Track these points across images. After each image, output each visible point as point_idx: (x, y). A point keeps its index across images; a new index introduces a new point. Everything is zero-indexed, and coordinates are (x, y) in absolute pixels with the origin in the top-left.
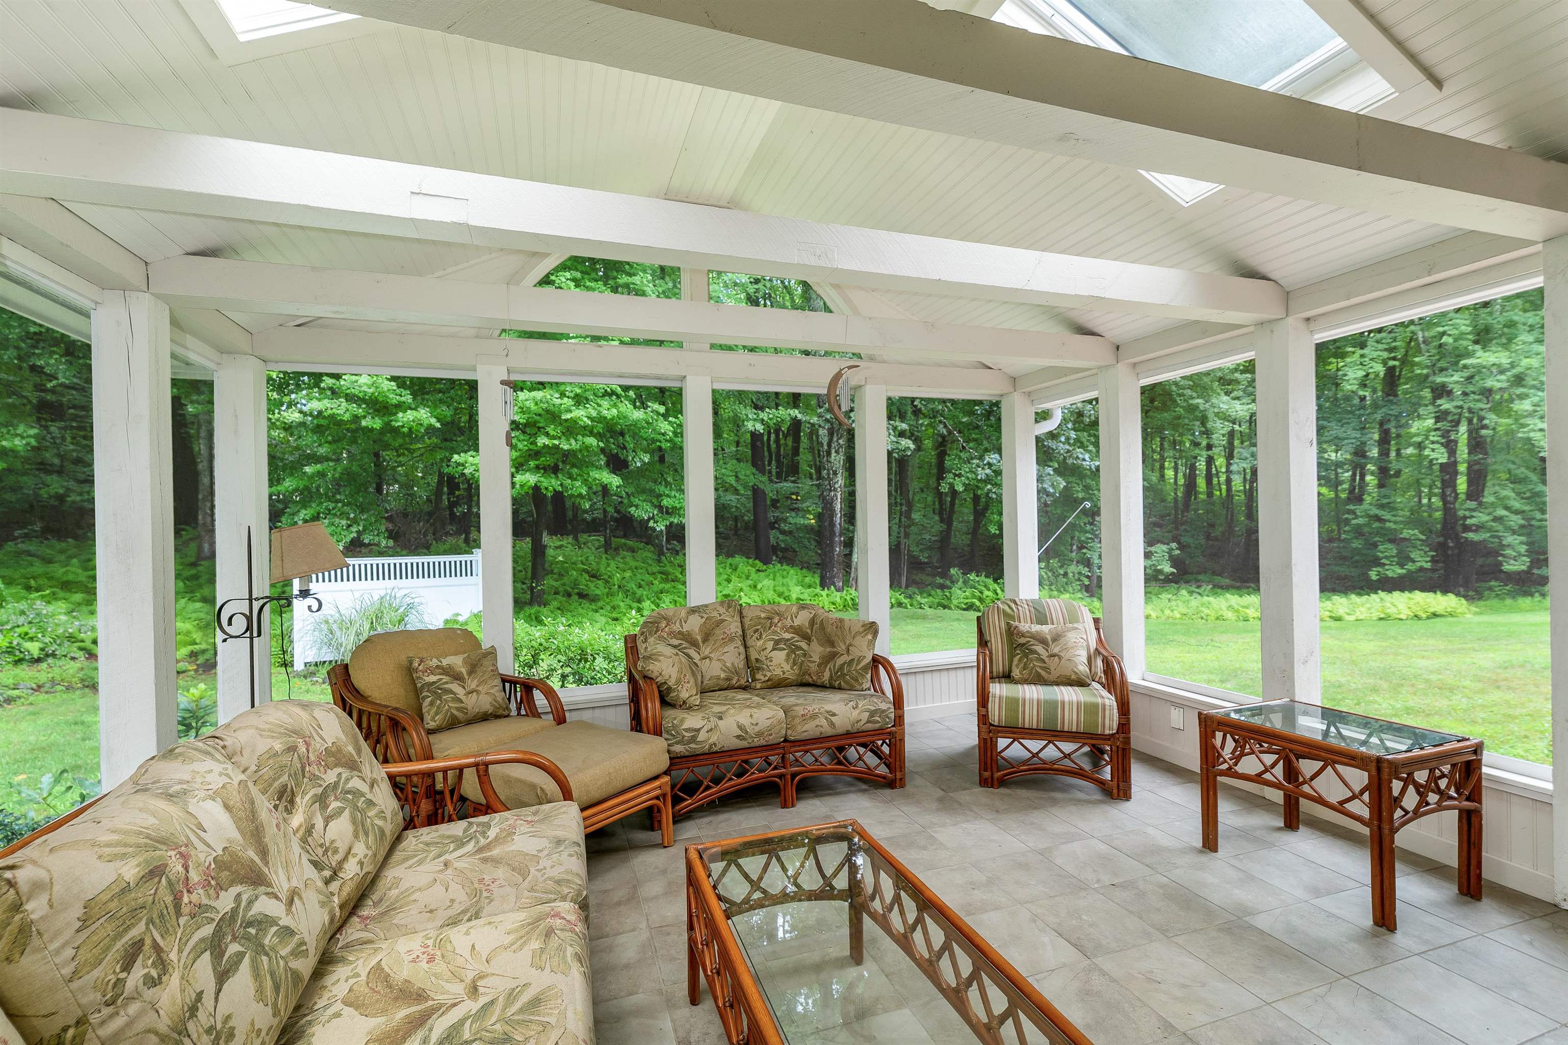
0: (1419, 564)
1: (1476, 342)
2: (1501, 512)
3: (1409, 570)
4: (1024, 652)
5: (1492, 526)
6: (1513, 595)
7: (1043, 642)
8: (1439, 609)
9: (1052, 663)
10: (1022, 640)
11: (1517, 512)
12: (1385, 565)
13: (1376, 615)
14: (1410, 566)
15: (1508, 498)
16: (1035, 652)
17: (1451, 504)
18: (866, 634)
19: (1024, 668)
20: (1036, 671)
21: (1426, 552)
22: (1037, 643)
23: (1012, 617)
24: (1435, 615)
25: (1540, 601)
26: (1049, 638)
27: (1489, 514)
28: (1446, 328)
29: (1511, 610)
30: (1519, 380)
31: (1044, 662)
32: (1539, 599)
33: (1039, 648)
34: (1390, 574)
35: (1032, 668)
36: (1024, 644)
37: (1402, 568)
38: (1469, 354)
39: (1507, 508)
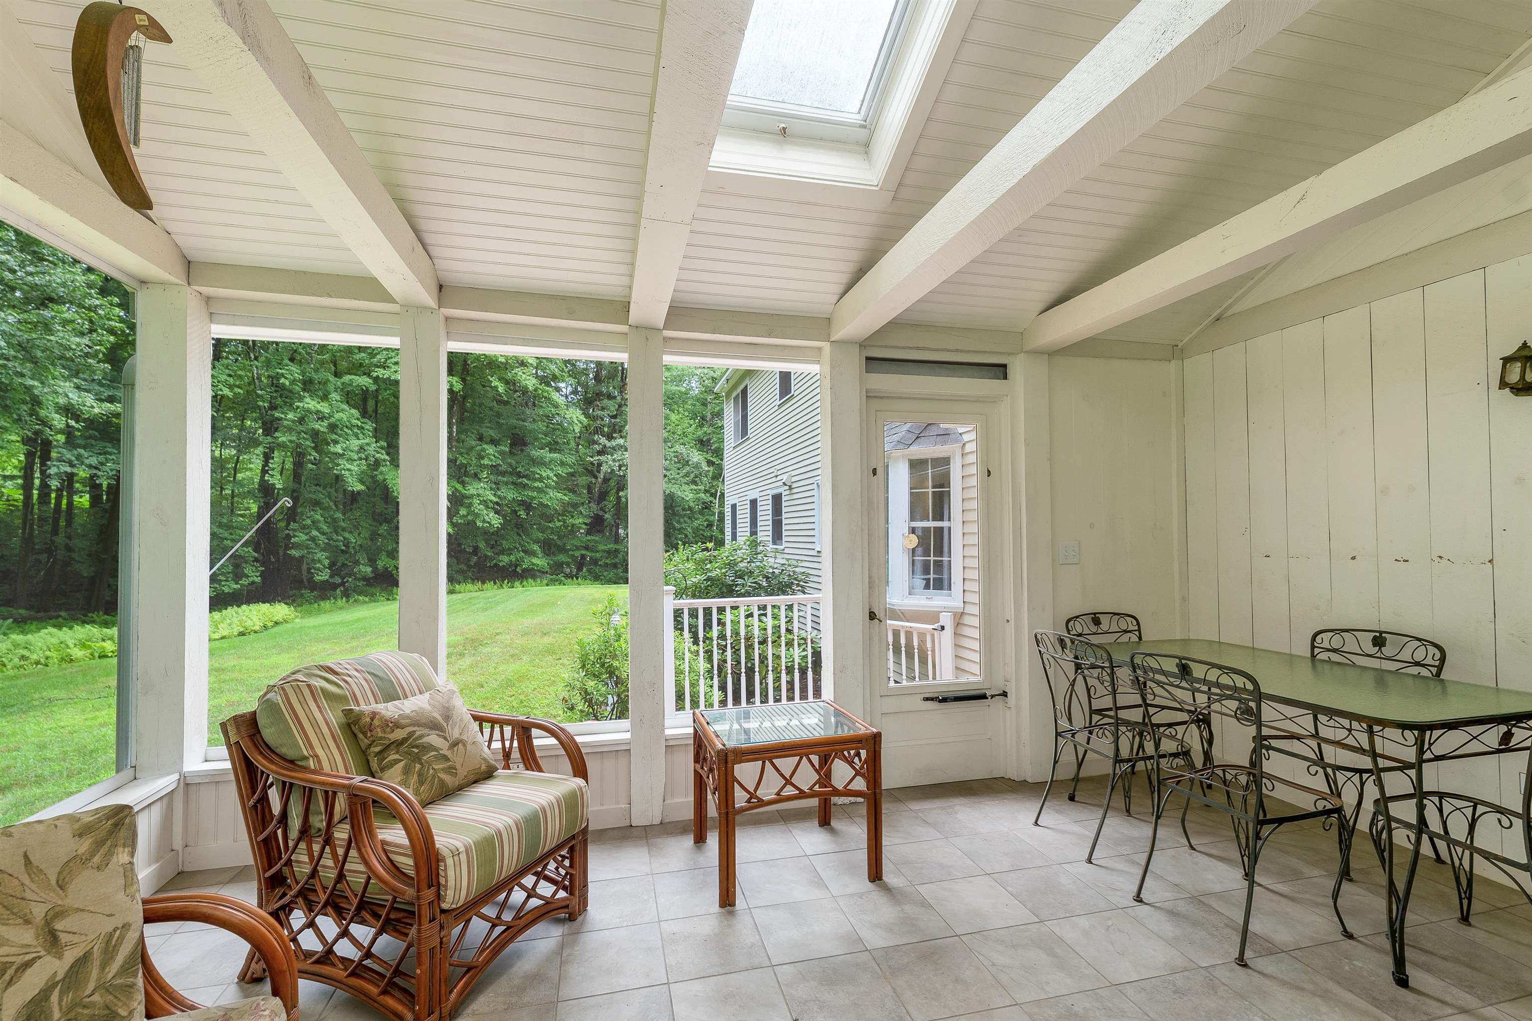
0: (251, 579)
1: (304, 390)
2: (315, 533)
3: (242, 585)
4: (409, 753)
5: (308, 544)
6: (317, 599)
7: (434, 726)
8: (279, 617)
9: (457, 758)
10: (399, 734)
11: (323, 533)
12: (222, 581)
13: (236, 630)
14: (245, 581)
15: (319, 521)
16: (430, 748)
17: (274, 524)
18: (110, 854)
19: (421, 782)
20: (441, 780)
21: (256, 568)
22: (426, 731)
23: (342, 699)
24: (277, 623)
25: (334, 603)
26: (439, 718)
27: (307, 534)
28: (283, 371)
29: (319, 612)
30: (333, 427)
31: (446, 758)
32: (333, 601)
33: (433, 739)
34: (226, 590)
35: (434, 776)
36: (404, 740)
37: (237, 583)
38: (301, 399)
39: (318, 529)
